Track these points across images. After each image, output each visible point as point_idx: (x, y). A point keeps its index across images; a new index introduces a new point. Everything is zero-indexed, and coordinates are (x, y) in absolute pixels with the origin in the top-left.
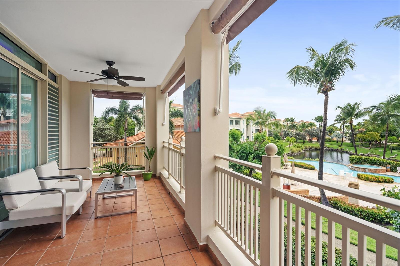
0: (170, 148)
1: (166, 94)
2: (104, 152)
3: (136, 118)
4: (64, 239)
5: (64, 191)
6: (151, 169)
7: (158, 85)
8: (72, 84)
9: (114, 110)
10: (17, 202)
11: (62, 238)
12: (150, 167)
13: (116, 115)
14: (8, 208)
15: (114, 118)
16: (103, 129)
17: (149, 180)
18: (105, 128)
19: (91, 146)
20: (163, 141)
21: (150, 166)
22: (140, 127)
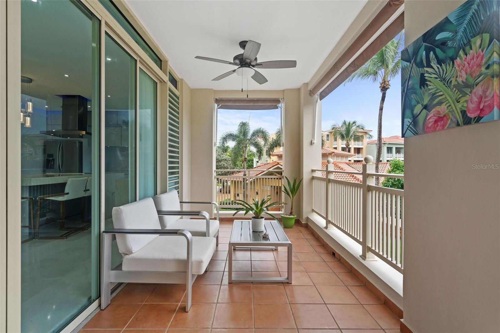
0: (329, 179)
1: (317, 96)
2: (220, 187)
3: (256, 145)
4: (189, 312)
5: (189, 235)
6: (293, 211)
7: (304, 83)
8: (193, 91)
9: (232, 136)
10: (132, 245)
11: (186, 311)
12: (292, 209)
13: (234, 142)
14: (122, 252)
15: (229, 148)
16: (219, 160)
17: (292, 228)
18: (221, 159)
19: (214, 174)
20: (311, 170)
21: (292, 206)
22: (260, 158)
